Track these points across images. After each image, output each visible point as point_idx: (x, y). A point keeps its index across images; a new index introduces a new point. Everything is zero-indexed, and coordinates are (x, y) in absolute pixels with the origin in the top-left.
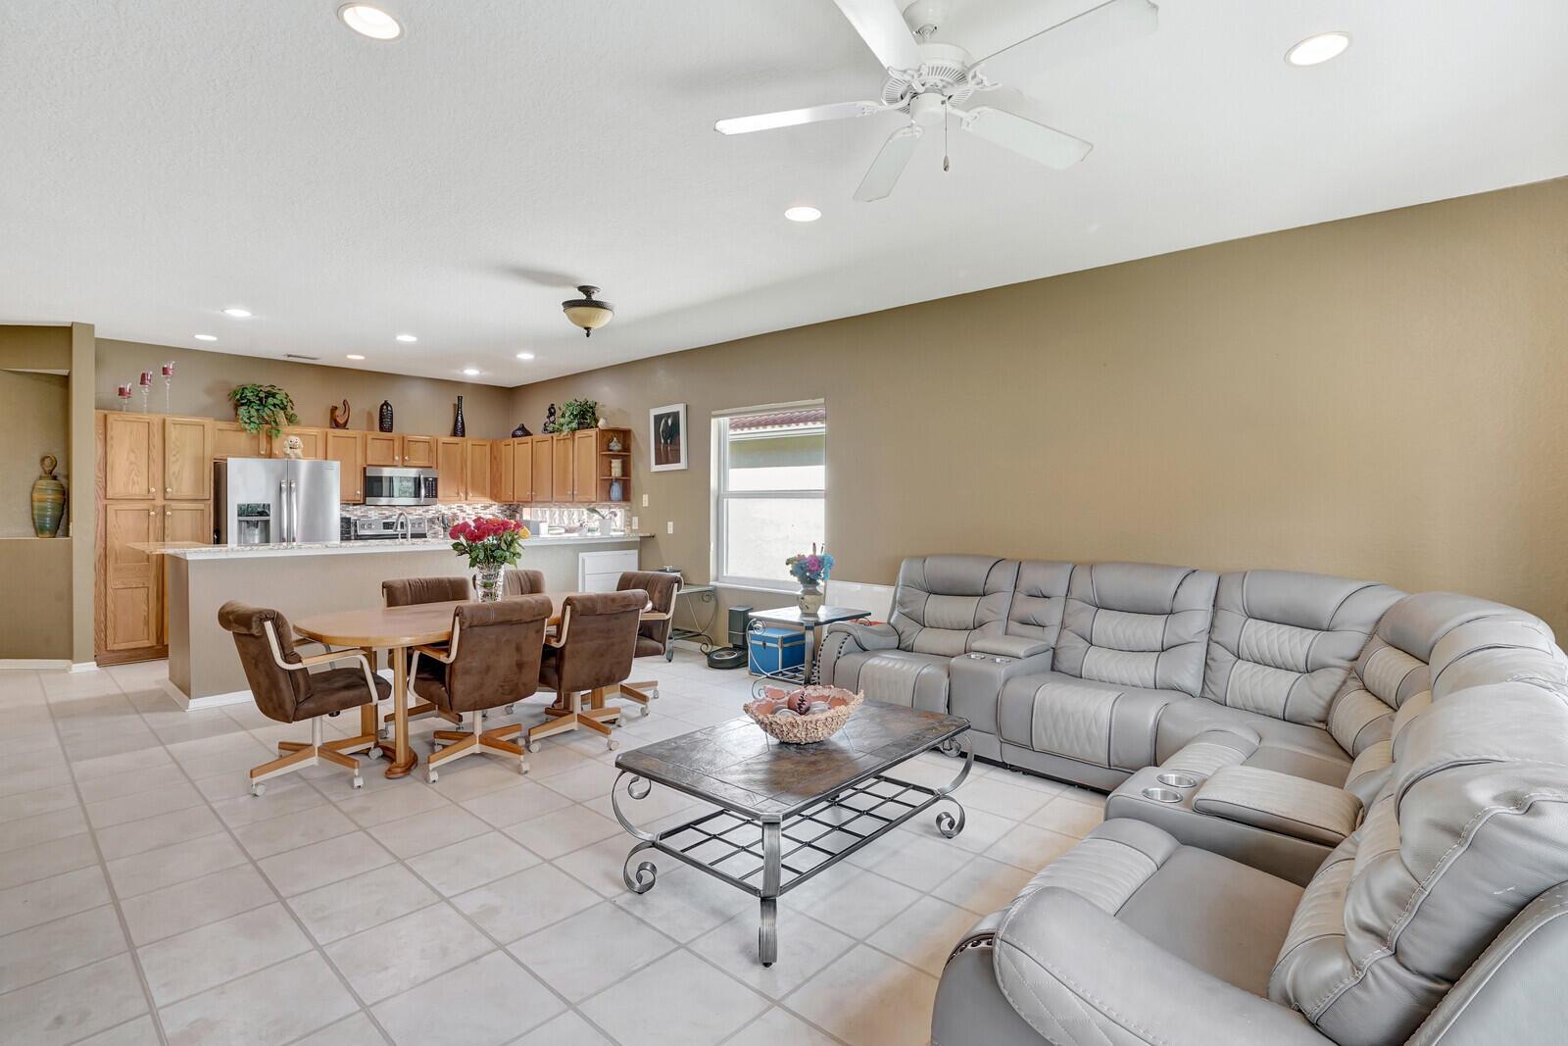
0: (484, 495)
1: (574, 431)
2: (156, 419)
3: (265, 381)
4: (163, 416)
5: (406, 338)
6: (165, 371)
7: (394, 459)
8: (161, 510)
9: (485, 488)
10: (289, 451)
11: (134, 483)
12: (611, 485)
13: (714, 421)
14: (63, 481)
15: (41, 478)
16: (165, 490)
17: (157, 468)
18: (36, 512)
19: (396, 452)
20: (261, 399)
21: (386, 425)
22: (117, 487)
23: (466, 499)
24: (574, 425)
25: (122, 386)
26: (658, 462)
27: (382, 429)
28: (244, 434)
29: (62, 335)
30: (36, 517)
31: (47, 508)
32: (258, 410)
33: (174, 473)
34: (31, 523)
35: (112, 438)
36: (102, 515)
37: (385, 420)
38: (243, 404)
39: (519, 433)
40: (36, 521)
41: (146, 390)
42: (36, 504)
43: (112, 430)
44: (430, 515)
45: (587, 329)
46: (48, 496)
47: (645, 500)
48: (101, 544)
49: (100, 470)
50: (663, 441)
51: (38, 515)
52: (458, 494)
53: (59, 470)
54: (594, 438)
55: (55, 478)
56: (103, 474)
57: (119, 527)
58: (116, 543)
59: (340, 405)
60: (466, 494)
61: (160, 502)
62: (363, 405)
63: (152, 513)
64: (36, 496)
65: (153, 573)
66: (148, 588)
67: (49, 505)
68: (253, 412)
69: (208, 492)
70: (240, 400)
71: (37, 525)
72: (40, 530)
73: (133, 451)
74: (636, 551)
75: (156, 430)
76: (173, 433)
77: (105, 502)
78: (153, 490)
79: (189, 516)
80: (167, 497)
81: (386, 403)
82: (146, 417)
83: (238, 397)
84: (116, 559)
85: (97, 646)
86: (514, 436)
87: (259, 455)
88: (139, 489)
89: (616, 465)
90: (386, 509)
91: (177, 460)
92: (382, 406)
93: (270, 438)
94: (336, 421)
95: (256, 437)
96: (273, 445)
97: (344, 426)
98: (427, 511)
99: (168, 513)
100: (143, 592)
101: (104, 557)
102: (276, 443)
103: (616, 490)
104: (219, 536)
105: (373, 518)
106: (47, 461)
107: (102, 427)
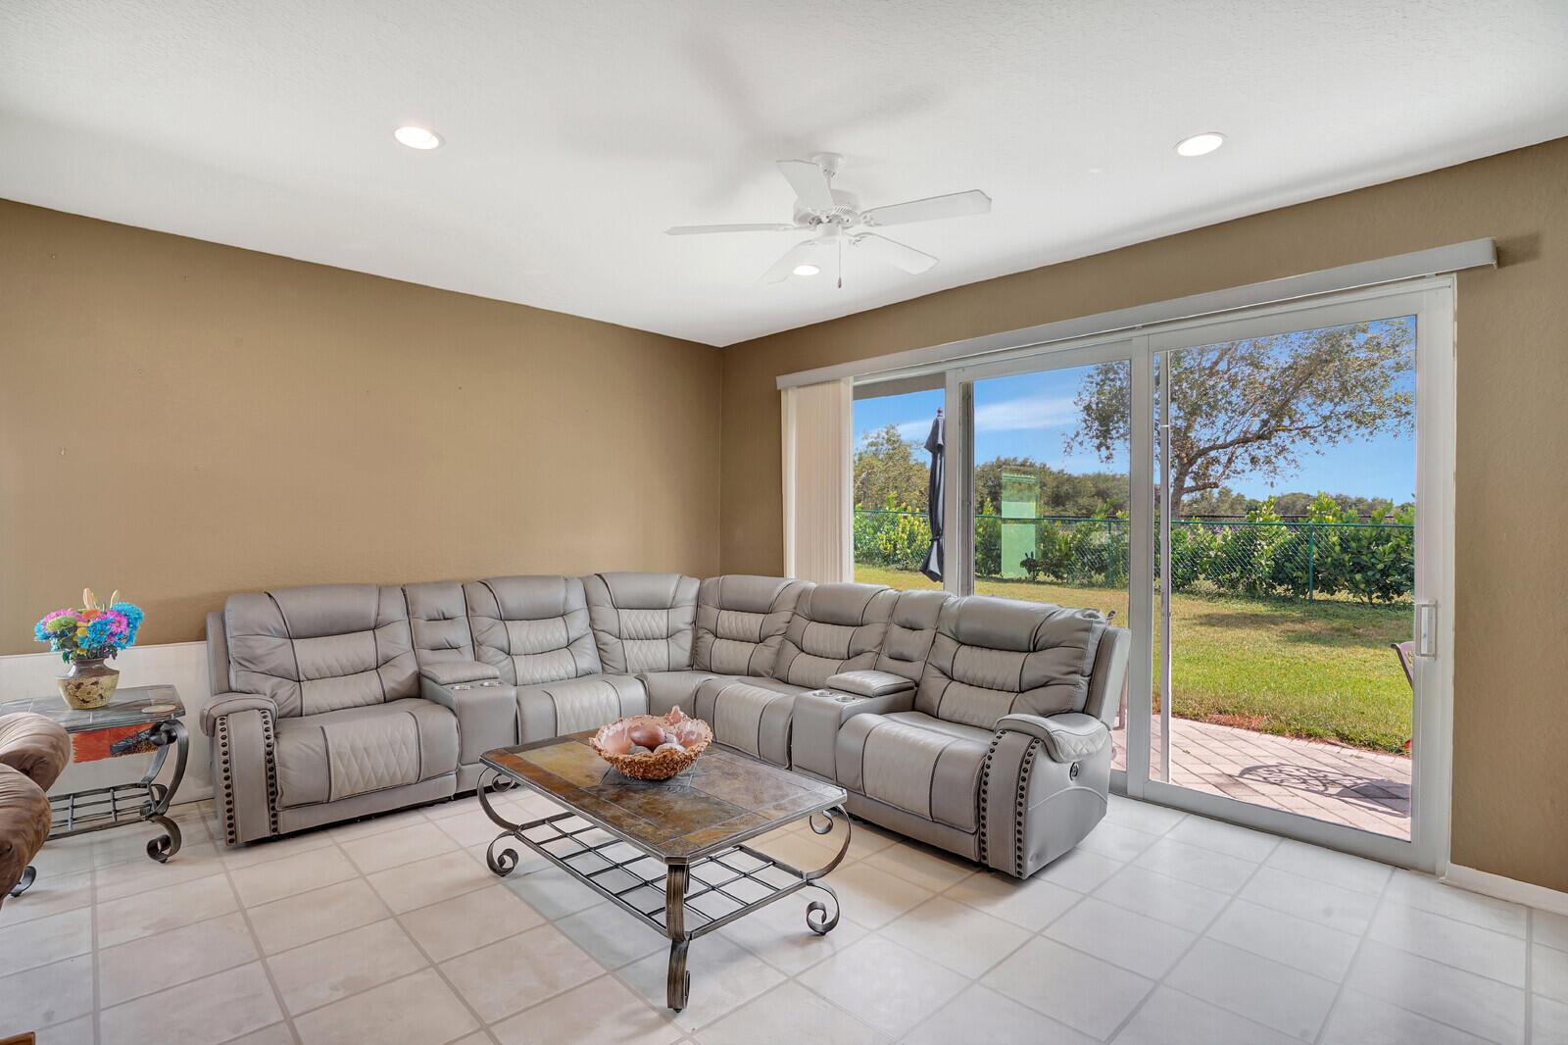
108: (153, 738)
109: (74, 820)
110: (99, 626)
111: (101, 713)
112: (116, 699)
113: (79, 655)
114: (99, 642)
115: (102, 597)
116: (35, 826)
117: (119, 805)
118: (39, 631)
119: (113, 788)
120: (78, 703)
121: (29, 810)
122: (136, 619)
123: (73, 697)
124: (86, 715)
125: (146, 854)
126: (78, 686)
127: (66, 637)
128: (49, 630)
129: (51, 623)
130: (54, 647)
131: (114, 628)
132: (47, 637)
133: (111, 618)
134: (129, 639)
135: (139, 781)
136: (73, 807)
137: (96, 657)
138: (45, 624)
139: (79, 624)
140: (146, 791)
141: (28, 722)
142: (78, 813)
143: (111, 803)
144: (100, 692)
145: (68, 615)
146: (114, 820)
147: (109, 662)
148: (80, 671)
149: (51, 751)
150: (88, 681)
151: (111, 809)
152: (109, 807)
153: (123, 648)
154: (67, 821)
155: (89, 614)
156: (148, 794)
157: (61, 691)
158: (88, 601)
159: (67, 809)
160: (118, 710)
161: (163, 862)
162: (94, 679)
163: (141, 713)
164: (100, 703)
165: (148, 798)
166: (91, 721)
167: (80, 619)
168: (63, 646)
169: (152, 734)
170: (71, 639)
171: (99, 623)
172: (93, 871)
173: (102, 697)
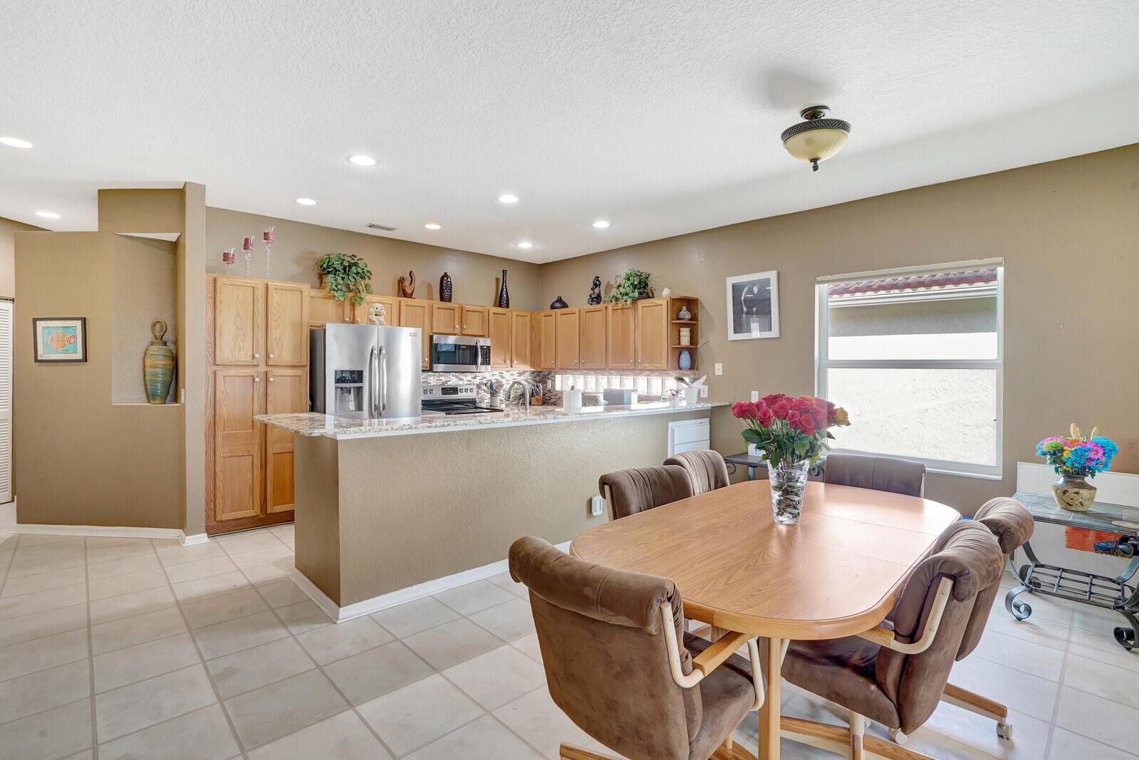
0: (525, 362)
1: (635, 301)
2: (260, 284)
3: (349, 250)
4: (266, 281)
5: (508, 199)
6: (266, 236)
7: (454, 327)
8: (263, 376)
9: (526, 355)
10: (374, 318)
11: (240, 350)
12: (680, 353)
13: (817, 287)
14: (171, 346)
15: (152, 344)
16: (267, 357)
17: (260, 334)
18: (148, 378)
19: (456, 322)
20: (344, 269)
21: (446, 295)
22: (225, 354)
23: (512, 367)
24: (636, 294)
25: (226, 252)
26: (736, 331)
27: (442, 299)
28: (331, 302)
29: (176, 198)
30: (148, 383)
31: (157, 374)
32: (343, 278)
33: (276, 338)
34: (143, 388)
35: (221, 302)
36: (212, 380)
37: (445, 290)
38: (329, 273)
39: (557, 305)
40: (149, 387)
41: (248, 255)
42: (148, 370)
43: (221, 293)
44: (477, 381)
45: (814, 160)
46: (159, 362)
47: (719, 369)
48: (210, 411)
49: (209, 335)
50: (745, 309)
51: (151, 381)
52: (505, 361)
53: (168, 336)
54: (665, 307)
55: (165, 343)
56: (213, 339)
57: (227, 393)
58: (224, 411)
59: (407, 276)
60: (512, 362)
61: (263, 368)
62: (427, 276)
63: (257, 380)
64: (148, 362)
65: (257, 441)
66: (253, 456)
67: (159, 371)
68: (340, 280)
69: (305, 360)
70: (324, 270)
71: (149, 390)
72: (150, 396)
73: (239, 316)
74: (708, 420)
75: (260, 294)
76: (275, 298)
77: (215, 368)
78: (257, 356)
79: (289, 384)
80: (271, 362)
81: (446, 275)
82: (251, 282)
83: (325, 266)
84: (224, 427)
85: (208, 517)
86: (553, 307)
87: (344, 322)
88: (244, 356)
89: (685, 333)
90: (442, 376)
91: (278, 325)
92: (442, 278)
93: (353, 305)
94: (403, 291)
95: (342, 305)
96: (356, 312)
97: (410, 296)
98: (475, 378)
99: (271, 379)
100: (248, 459)
101: (213, 425)
102: (360, 311)
103: (685, 359)
104: (315, 403)
105: (432, 384)
106: (158, 326)
107: (212, 291)
108: (1121, 547)
109: (1059, 586)
110: (1079, 452)
111: (1081, 516)
112: (1092, 509)
113: (1065, 470)
114: (1079, 463)
115: (1086, 432)
116: (987, 567)
117: (1094, 589)
118: (1039, 449)
119: (1093, 575)
120: (1065, 505)
121: (985, 556)
122: (1111, 450)
123: (1061, 499)
124: (1069, 514)
125: (1113, 636)
126: (1065, 492)
127: (1056, 455)
128: (1045, 449)
129: (1047, 445)
130: (1049, 462)
131: (1092, 455)
132: (1045, 454)
133: (1089, 446)
134: (1105, 465)
135: (1114, 578)
136: (1061, 578)
137: (1078, 474)
138: (1042, 444)
139: (1065, 448)
140: (1119, 587)
141: (1011, 504)
142: (1063, 582)
143: (1089, 586)
144: (1080, 500)
145: (1058, 441)
146: (1087, 598)
147: (1088, 480)
148: (1066, 482)
149: (1016, 526)
150: (1072, 490)
151: (1088, 590)
152: (1086, 588)
153: (1100, 471)
154: (1054, 585)
155: (1073, 442)
156: (1119, 590)
157: (1053, 494)
158: (1074, 432)
159: (1056, 577)
160: (1094, 517)
161: (1128, 649)
162: (1076, 490)
163: (1111, 524)
164: (1081, 509)
165: (1120, 593)
166: (1071, 519)
167: (1066, 444)
168: (1054, 462)
169: (1121, 544)
170: (1060, 457)
171: (1079, 449)
172: (1071, 629)
173: (1082, 505)
